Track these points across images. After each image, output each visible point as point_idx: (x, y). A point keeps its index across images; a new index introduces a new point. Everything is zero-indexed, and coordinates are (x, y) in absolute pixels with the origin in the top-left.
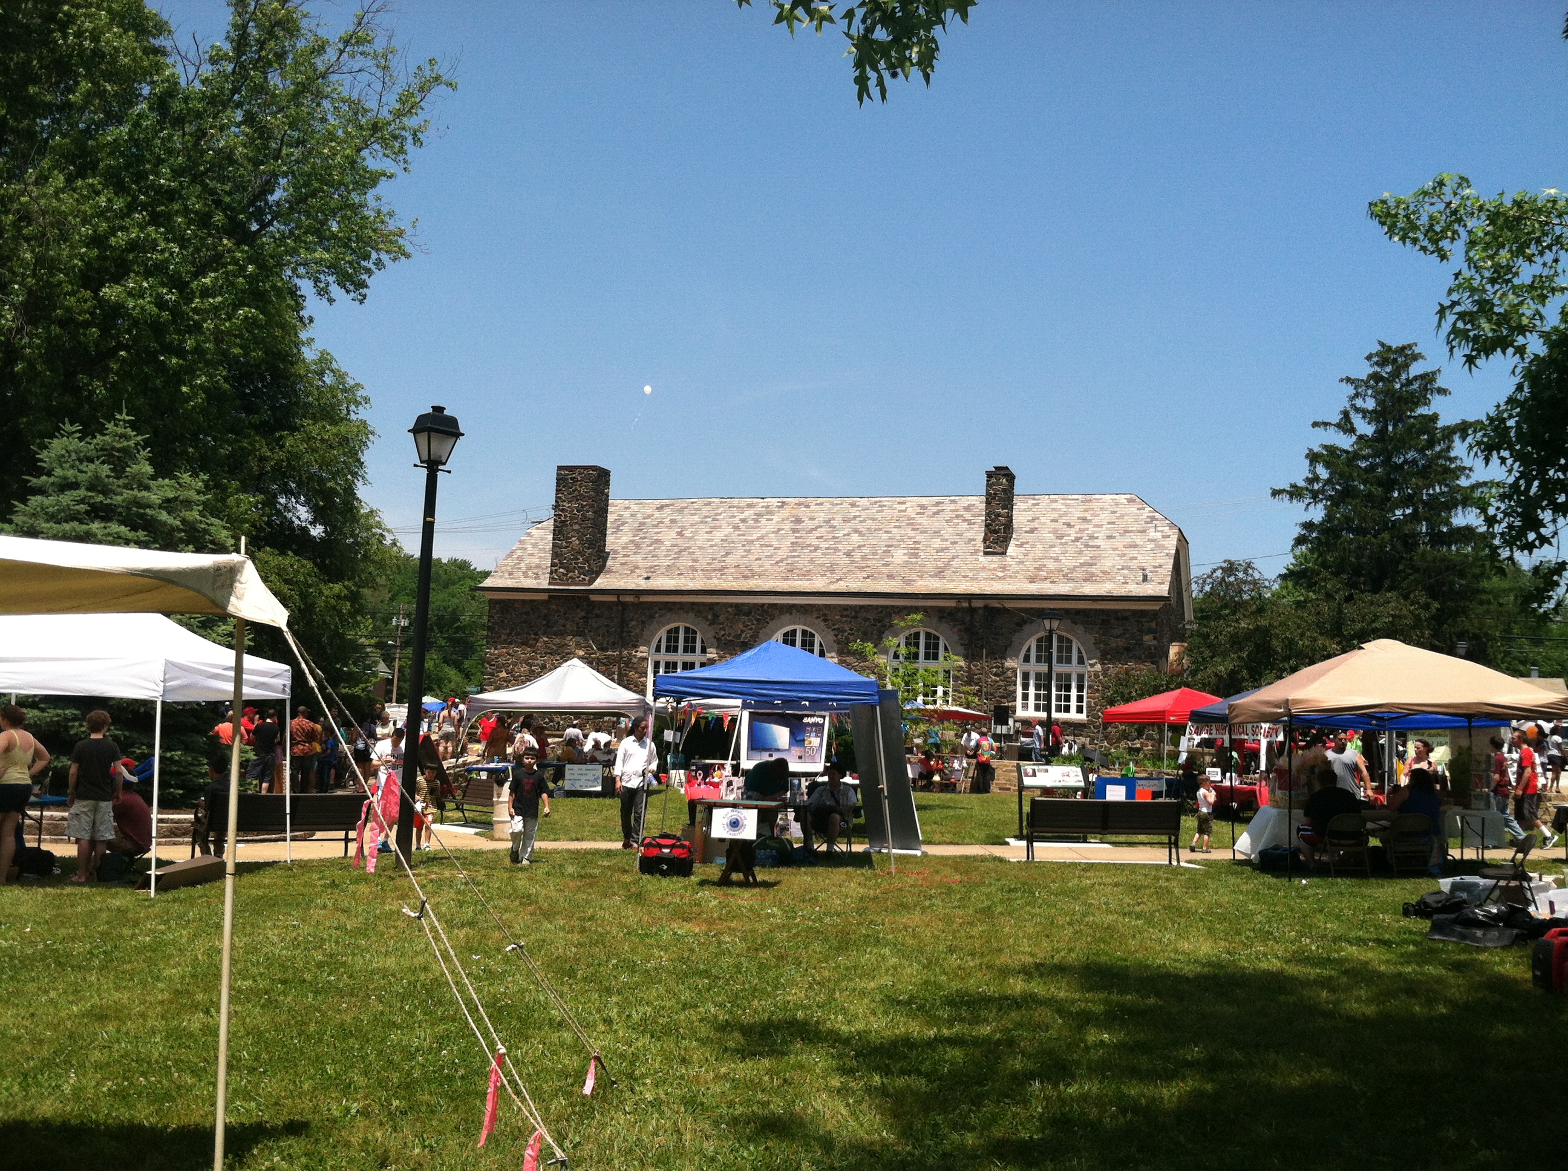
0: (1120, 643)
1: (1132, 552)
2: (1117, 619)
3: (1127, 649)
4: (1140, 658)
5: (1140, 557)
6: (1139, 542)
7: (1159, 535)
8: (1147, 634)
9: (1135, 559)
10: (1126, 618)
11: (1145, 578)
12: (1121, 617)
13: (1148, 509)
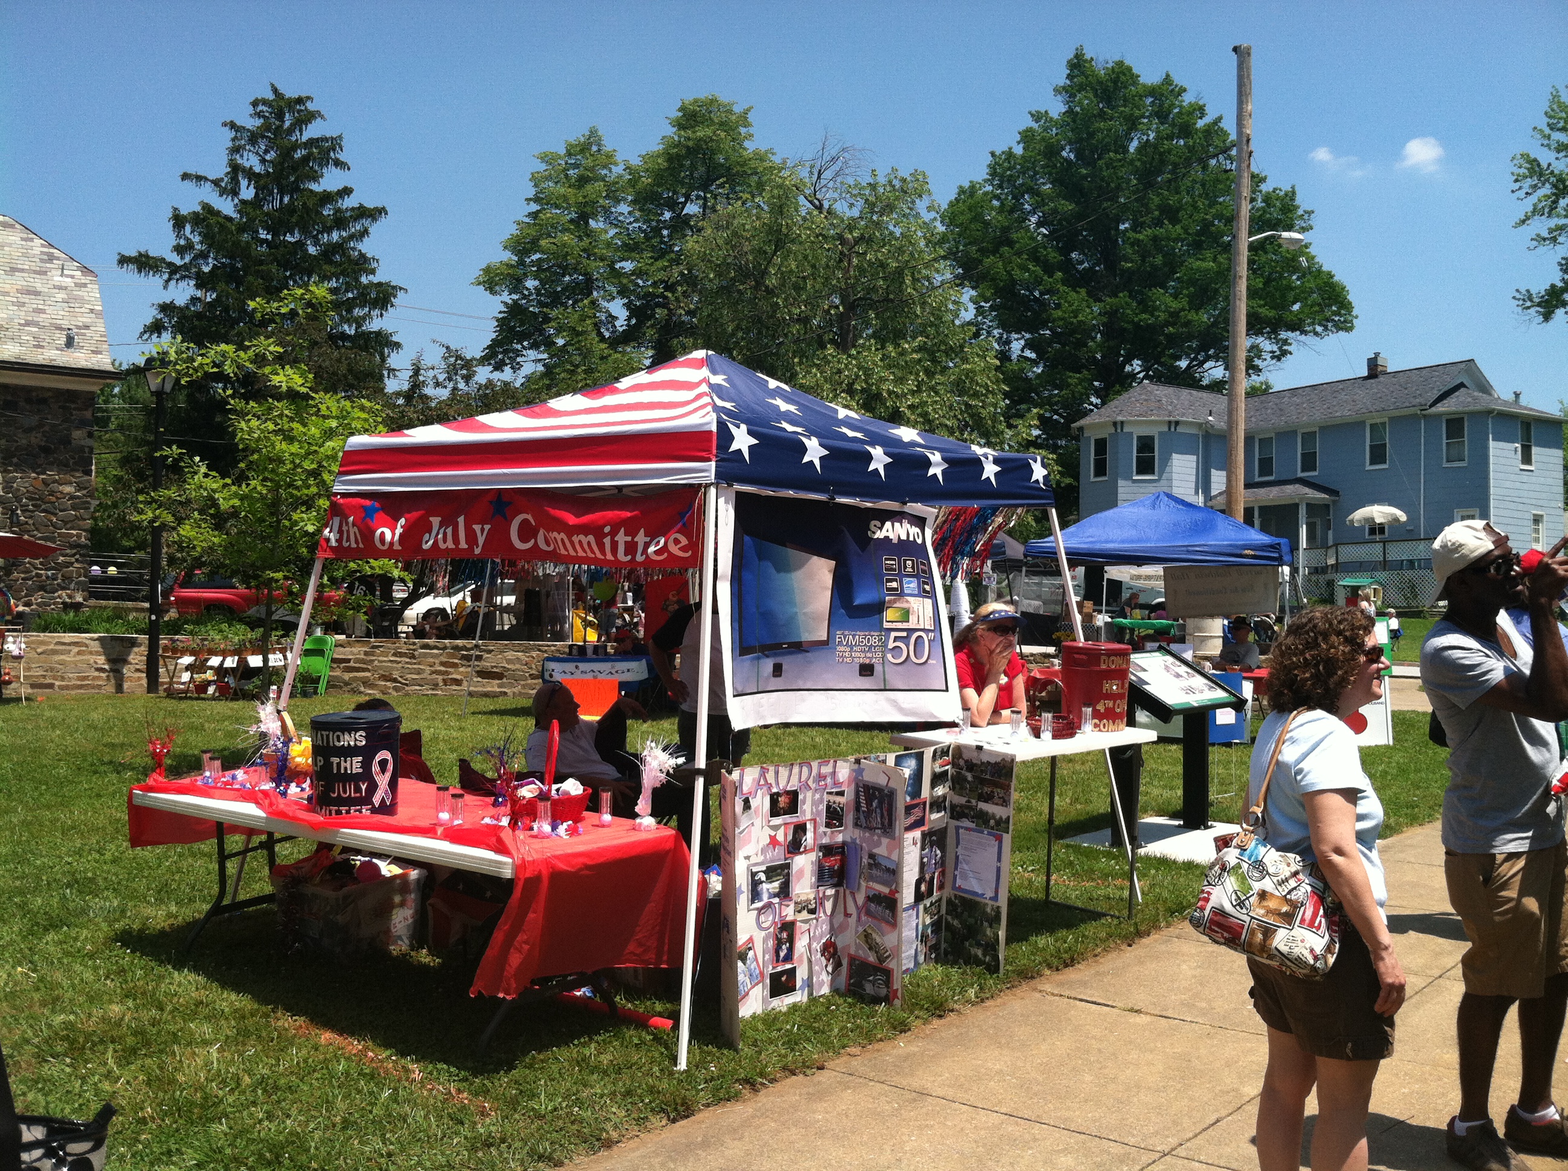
0: (33, 441)
1: (33, 302)
2: (29, 401)
3: (46, 450)
4: (66, 465)
5: (49, 310)
6: (39, 286)
7: (68, 281)
8: (78, 428)
9: (43, 311)
10: (44, 401)
11: (70, 343)
12: (34, 398)
13: (38, 242)
